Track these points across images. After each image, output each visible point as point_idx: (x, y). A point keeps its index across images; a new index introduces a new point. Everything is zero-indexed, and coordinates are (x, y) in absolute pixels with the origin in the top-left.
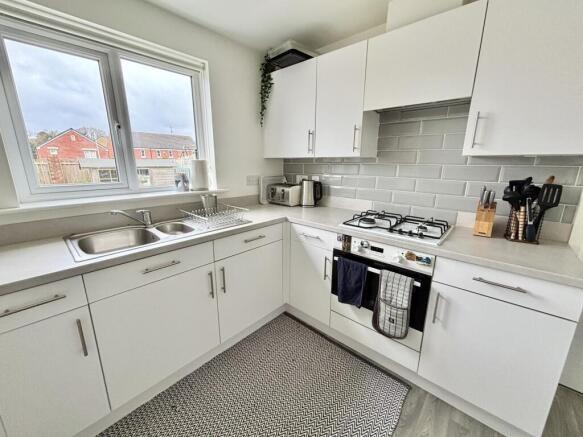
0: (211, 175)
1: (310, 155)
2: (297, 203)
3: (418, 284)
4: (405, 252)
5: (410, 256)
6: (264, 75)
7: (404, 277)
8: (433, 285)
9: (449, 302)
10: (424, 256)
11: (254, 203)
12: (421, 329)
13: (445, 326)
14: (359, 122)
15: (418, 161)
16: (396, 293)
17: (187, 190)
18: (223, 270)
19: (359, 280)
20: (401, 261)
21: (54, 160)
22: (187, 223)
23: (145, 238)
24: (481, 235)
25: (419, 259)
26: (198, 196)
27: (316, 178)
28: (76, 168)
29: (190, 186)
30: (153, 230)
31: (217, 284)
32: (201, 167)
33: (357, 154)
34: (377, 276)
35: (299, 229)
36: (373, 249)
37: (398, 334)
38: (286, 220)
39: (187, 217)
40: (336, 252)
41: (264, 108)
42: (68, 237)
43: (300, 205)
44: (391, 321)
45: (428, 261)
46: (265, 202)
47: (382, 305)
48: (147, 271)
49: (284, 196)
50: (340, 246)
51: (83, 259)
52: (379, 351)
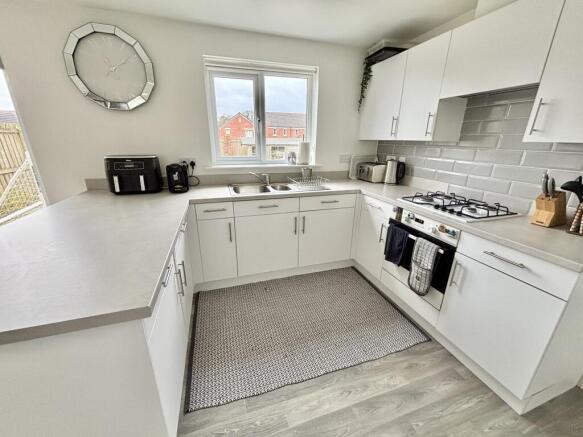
0: (312, 153)
1: (392, 138)
2: (380, 180)
3: (442, 251)
4: (439, 225)
5: (442, 229)
6: (366, 68)
7: (433, 245)
8: (457, 255)
9: (466, 271)
10: (451, 229)
11: (344, 177)
12: (443, 291)
13: (460, 291)
14: (434, 109)
15: (499, 146)
16: (425, 256)
17: (294, 163)
18: (304, 218)
19: (401, 244)
20: (435, 232)
21: (227, 138)
22: (289, 186)
23: (265, 190)
24: (539, 224)
25: (447, 231)
26: (300, 168)
27: (402, 159)
28: (239, 144)
29: (297, 161)
30: (269, 187)
31: (299, 227)
32: (306, 147)
33: (429, 138)
34: (413, 242)
35: (369, 200)
36: (417, 220)
37: (422, 290)
38: (360, 192)
39: (290, 182)
40: (391, 221)
41: (363, 96)
42: (229, 185)
43: (383, 183)
44: (418, 278)
45: (454, 233)
46: (354, 178)
47: (413, 264)
48: (261, 207)
49: (369, 173)
50: (394, 216)
51: (234, 195)
52: (411, 306)
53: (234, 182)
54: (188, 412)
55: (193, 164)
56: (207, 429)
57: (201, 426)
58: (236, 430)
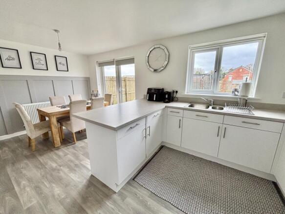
18: (225, 128)
22: (225, 108)
23: (208, 108)
30: (210, 107)
31: (221, 133)
42: (190, 103)
48: (197, 115)
53: (192, 102)
54: (133, 180)
55: (177, 92)
56: (135, 190)
57: (134, 187)
58: (141, 198)
